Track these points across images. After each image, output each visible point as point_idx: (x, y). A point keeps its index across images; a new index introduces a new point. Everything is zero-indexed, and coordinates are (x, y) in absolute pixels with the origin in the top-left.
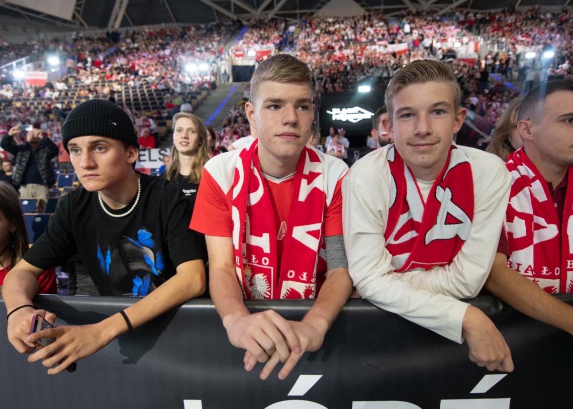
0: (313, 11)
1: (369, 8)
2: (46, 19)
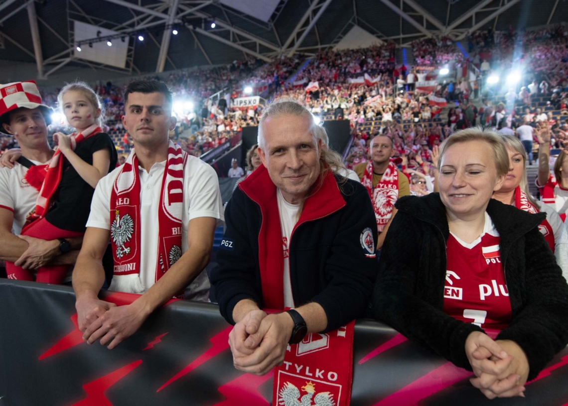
0: (332, 45)
1: (385, 38)
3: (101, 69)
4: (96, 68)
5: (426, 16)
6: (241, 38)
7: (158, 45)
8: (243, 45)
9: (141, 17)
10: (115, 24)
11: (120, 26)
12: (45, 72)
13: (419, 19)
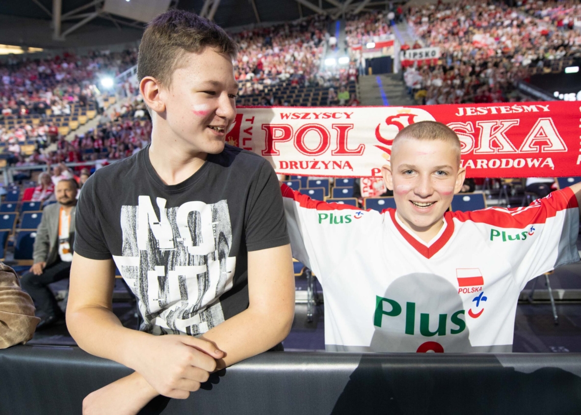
2: (138, 27)
12: (62, 30)
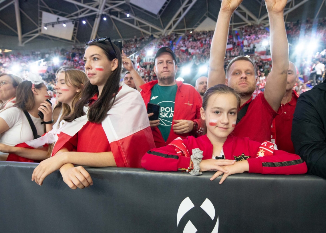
0: (193, 28)
3: (56, 40)
4: (54, 40)
5: (248, 13)
6: (140, 24)
7: (91, 27)
8: (141, 28)
9: (82, 10)
10: (67, 14)
11: (70, 15)
12: (23, 42)
13: (244, 14)
